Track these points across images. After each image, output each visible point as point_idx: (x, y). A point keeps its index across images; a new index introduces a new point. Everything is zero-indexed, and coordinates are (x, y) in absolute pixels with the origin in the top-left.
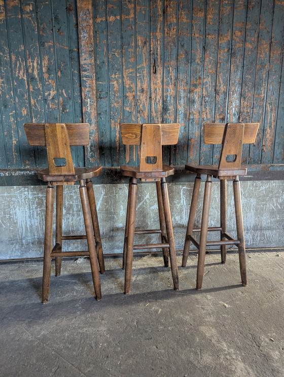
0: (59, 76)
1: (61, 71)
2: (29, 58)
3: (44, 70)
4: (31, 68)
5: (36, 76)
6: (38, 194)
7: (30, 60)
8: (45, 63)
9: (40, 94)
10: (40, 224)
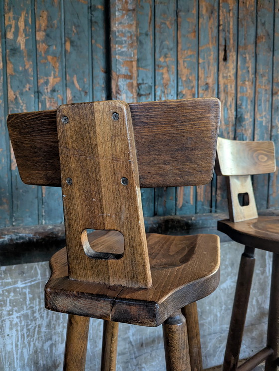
0: (66, 51)
1: (72, 43)
2: (10, 10)
3: (40, 36)
4: (13, 30)
5: (23, 47)
6: (15, 283)
7: (11, 15)
8: (42, 23)
9: (28, 82)
10: (17, 345)
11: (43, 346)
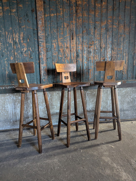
0: (28, 42)
1: (29, 39)
3: (21, 39)
4: (15, 38)
5: (18, 42)
6: (18, 97)
7: (14, 34)
8: (22, 35)
9: (19, 50)
11: (25, 112)
